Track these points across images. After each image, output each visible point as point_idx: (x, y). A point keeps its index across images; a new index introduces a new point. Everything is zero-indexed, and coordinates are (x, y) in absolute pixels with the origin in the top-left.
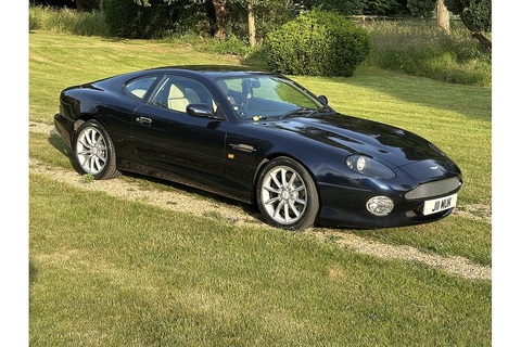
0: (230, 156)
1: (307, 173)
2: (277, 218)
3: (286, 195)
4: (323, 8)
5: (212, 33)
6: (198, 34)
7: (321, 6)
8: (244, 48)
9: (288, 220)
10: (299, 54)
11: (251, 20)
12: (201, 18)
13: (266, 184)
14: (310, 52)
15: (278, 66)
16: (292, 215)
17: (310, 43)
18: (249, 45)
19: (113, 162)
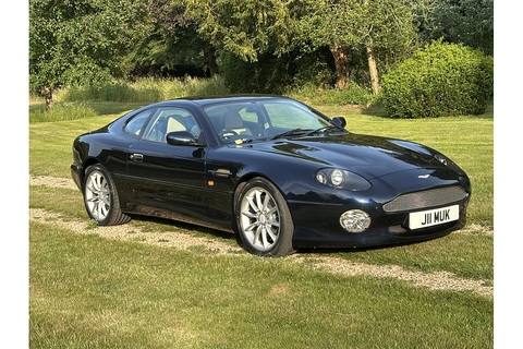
0: (211, 183)
1: (277, 192)
2: (258, 244)
3: (263, 219)
4: (444, 41)
5: (333, 83)
6: (318, 85)
7: (441, 39)
8: (366, 96)
9: (267, 245)
10: (417, 94)
11: (372, 64)
12: (321, 68)
13: (245, 209)
14: (429, 90)
15: (395, 110)
16: (270, 240)
17: (429, 80)
18: (372, 92)
19: (117, 205)
